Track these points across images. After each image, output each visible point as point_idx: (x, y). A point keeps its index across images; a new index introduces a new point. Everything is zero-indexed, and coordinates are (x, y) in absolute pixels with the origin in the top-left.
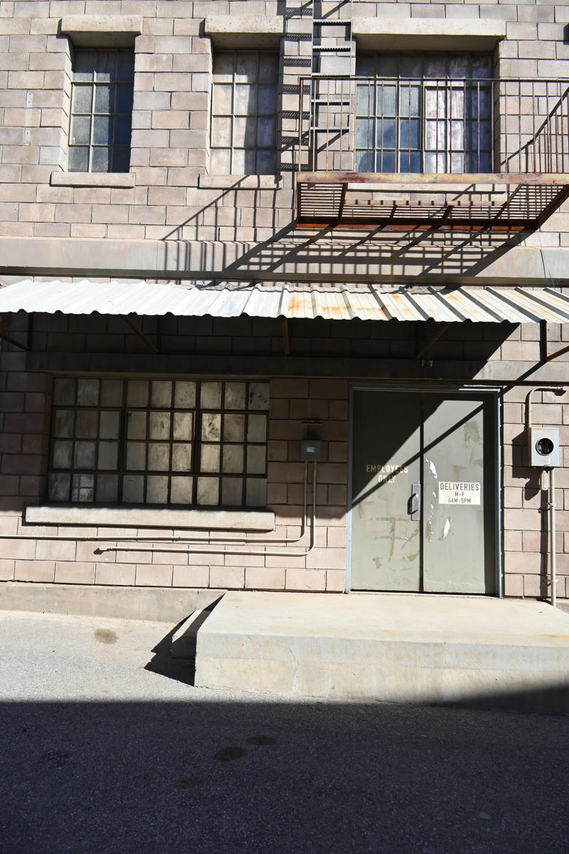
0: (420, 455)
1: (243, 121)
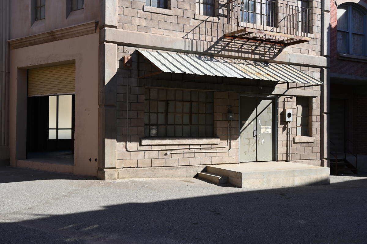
0: (256, 118)
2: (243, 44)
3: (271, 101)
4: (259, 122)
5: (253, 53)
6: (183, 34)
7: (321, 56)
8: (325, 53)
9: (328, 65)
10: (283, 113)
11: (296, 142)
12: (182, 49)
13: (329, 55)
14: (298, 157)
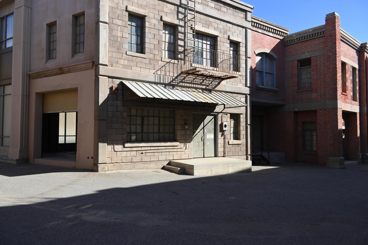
0: (203, 128)
1: (167, 43)
2: (194, 79)
3: (213, 117)
4: (206, 131)
5: (201, 84)
6: (154, 71)
7: (246, 87)
8: (248, 85)
9: (250, 93)
10: (221, 125)
11: (230, 144)
12: (153, 81)
13: (251, 86)
14: (231, 154)
